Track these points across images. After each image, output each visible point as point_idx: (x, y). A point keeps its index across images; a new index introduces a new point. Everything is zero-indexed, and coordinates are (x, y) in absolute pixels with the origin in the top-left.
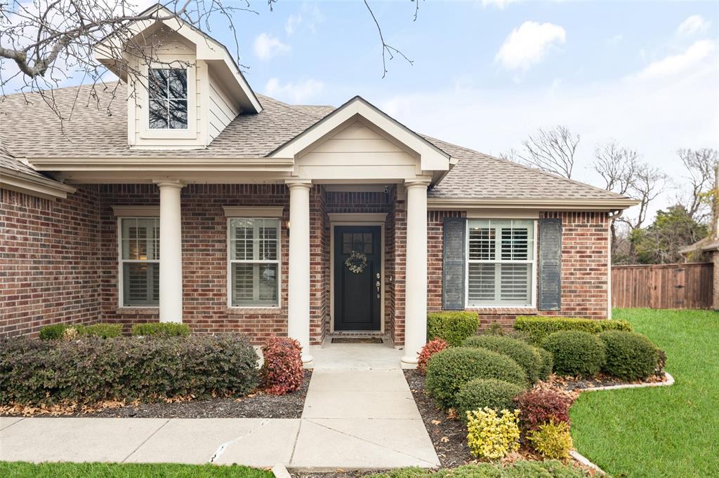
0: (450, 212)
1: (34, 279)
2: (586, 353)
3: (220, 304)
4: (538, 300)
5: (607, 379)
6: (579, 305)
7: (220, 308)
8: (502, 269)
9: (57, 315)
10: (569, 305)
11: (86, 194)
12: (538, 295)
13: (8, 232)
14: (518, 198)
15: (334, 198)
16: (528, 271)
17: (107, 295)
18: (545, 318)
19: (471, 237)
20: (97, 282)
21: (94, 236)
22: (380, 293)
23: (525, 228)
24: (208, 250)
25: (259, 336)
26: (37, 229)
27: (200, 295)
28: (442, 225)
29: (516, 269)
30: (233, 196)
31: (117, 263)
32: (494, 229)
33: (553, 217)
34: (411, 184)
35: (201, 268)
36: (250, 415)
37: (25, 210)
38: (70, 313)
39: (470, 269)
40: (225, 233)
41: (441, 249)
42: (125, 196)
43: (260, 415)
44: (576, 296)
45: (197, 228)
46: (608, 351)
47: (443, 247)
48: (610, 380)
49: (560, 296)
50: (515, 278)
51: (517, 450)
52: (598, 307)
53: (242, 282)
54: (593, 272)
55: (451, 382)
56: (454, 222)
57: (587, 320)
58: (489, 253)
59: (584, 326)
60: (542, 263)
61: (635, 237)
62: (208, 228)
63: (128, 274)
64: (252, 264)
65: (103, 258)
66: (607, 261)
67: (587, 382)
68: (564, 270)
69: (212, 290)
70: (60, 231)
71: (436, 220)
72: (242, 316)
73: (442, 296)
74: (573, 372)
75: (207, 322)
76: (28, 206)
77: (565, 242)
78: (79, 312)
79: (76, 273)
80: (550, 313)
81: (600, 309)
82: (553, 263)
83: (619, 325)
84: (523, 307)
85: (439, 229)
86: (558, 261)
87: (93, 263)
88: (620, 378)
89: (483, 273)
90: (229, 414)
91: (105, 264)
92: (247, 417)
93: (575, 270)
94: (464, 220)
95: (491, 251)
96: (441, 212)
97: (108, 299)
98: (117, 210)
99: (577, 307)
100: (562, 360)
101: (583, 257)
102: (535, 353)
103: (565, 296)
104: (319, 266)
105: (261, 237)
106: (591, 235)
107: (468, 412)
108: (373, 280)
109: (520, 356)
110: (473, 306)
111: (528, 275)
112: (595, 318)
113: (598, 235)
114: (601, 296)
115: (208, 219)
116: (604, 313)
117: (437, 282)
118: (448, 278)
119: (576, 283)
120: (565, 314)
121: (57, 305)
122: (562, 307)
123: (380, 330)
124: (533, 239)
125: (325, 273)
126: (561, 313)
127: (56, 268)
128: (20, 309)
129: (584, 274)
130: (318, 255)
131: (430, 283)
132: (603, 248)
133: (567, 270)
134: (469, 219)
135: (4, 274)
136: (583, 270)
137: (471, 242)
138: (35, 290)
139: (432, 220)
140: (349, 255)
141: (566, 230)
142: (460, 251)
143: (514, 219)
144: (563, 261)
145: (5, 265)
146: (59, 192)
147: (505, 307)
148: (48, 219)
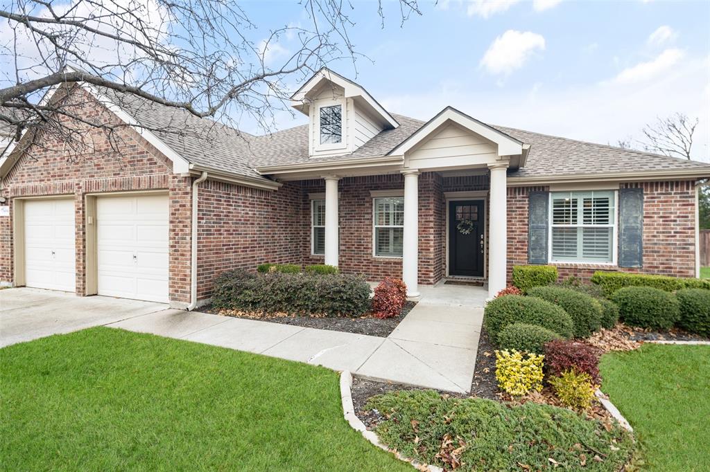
0: (535, 187)
1: (259, 237)
2: (656, 308)
3: (368, 254)
4: (619, 259)
5: (684, 334)
6: (663, 264)
7: (367, 257)
8: (584, 232)
9: (273, 258)
10: (652, 263)
11: (293, 187)
12: (619, 254)
13: (243, 210)
14: (596, 173)
15: (448, 180)
16: (609, 233)
17: (305, 247)
18: (625, 274)
19: (554, 207)
20: (299, 239)
21: (298, 211)
22: (483, 249)
23: (606, 197)
24: (361, 219)
26: (261, 208)
27: (356, 248)
28: (528, 197)
29: (597, 232)
30: (376, 184)
31: (310, 228)
32: (576, 199)
33: (634, 187)
34: (493, 167)
35: (357, 231)
36: (355, 332)
37: (254, 198)
38: (282, 257)
39: (553, 231)
40: (372, 208)
43: (362, 332)
44: (658, 256)
45: (355, 205)
47: (528, 215)
48: (687, 335)
49: (641, 255)
50: (597, 239)
51: (540, 390)
52: (684, 266)
53: (383, 240)
54: (678, 235)
56: (539, 195)
57: (669, 278)
58: (571, 219)
59: (664, 283)
60: (623, 227)
62: (361, 205)
63: (317, 235)
64: (389, 228)
65: (303, 225)
66: (694, 225)
67: (658, 334)
68: (646, 232)
69: (363, 245)
70: (276, 209)
71: (523, 194)
72: (381, 262)
73: (527, 252)
74: (642, 324)
75: (360, 265)
76: (256, 195)
77: (647, 208)
78: (288, 256)
79: (285, 234)
80: (631, 269)
81: (686, 268)
82: (633, 226)
83: (705, 284)
84: (604, 264)
85: (525, 201)
86: (639, 225)
87: (297, 228)
88: (698, 334)
89: (566, 235)
90: (342, 329)
91: (304, 228)
92: (353, 332)
93: (658, 232)
94: (547, 194)
95: (573, 217)
96: (527, 188)
97: (305, 250)
98: (311, 196)
99: (661, 266)
100: (629, 312)
101: (667, 221)
102: (595, 305)
103: (648, 256)
104: (432, 230)
105: (395, 210)
106: (675, 201)
107: (497, 351)
108: (478, 240)
109: (577, 307)
110: (555, 261)
111: (609, 237)
112: (681, 276)
113: (684, 201)
114: (688, 257)
115: (362, 199)
116: (691, 272)
117: (524, 242)
118: (533, 238)
119: (659, 244)
120: (647, 271)
121: (273, 252)
122: (644, 265)
123: (483, 276)
124: (614, 206)
125: (439, 234)
126: (642, 270)
127: (273, 231)
128: (250, 254)
129: (668, 237)
130: (431, 222)
131: (518, 242)
132: (690, 213)
133: (649, 232)
134: (552, 192)
135: (241, 234)
136: (666, 232)
137: (554, 210)
138: (260, 244)
139: (519, 194)
140: (460, 222)
141: (648, 198)
142: (544, 217)
143: (595, 191)
144: (644, 225)
145: (241, 229)
146: (272, 186)
147: (586, 263)
148: (268, 203)
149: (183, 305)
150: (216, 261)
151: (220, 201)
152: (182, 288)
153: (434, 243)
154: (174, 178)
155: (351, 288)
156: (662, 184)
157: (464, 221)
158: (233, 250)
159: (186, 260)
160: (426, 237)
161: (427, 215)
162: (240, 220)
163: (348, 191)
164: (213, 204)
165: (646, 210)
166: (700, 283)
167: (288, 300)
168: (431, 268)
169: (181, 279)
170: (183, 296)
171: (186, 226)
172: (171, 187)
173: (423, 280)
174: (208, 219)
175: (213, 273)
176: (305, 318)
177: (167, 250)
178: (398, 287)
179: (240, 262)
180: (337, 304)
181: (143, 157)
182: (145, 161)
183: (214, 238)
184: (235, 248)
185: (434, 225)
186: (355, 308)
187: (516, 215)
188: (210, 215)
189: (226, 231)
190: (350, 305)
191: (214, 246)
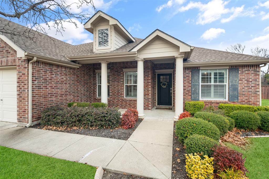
0: (194, 68)
1: (70, 90)
2: (251, 121)
3: (122, 97)
4: (229, 98)
5: (261, 132)
6: (247, 100)
7: (122, 98)
8: (214, 86)
9: (77, 99)
10: (242, 100)
11: (88, 67)
12: (229, 96)
13: (60, 77)
14: (220, 61)
15: (157, 65)
16: (224, 87)
17: (94, 94)
18: (232, 105)
19: (202, 76)
20: (91, 90)
21: (90, 78)
22: (172, 94)
23: (223, 72)
24: (119, 81)
25: (133, 107)
26: (71, 76)
27: (117, 94)
28: (191, 72)
29: (219, 86)
30: (125, 66)
31: (96, 85)
32: (211, 73)
33: (235, 67)
34: (177, 57)
35: (117, 87)
36: (111, 137)
38: (82, 99)
39: (202, 86)
40: (124, 76)
41: (190, 80)
42: (98, 67)
43: (115, 138)
44: (245, 96)
45: (116, 75)
46: (262, 120)
47: (191, 79)
48: (263, 132)
49: (238, 96)
50: (219, 90)
52: (255, 101)
54: (253, 88)
55: (184, 133)
56: (196, 71)
57: (250, 106)
58: (209, 81)
59: (249, 108)
60: (230, 84)
61: (266, 76)
62: (119, 75)
63: (99, 88)
64: (131, 85)
65: (93, 84)
66: (259, 83)
67: (252, 133)
68: (240, 87)
69: (120, 93)
70: (79, 77)
71: (189, 70)
72: (128, 100)
73: (191, 95)
74: (244, 128)
75: (118, 102)
76: (68, 70)
77: (240, 76)
78: (85, 98)
79: (84, 88)
80: (234, 102)
81: (256, 102)
82: (235, 84)
83: (265, 108)
84: (222, 100)
85: (190, 73)
86: (237, 84)
87: (90, 85)
89: (207, 88)
90: (105, 136)
91: (94, 85)
93: (245, 87)
94: (199, 70)
95: (210, 80)
96: (191, 68)
98: (97, 71)
99: (246, 101)
100: (239, 123)
101: (248, 82)
102: (226, 121)
103: (241, 96)
104: (150, 86)
105: (134, 77)
106: (252, 73)
108: (170, 90)
109: (219, 122)
110: (202, 99)
111: (224, 89)
112: (254, 105)
113: (255, 73)
114: (257, 97)
115: (119, 73)
116: (258, 103)
117: (189, 91)
118: (193, 89)
119: (245, 92)
120: (240, 103)
121: (77, 96)
122: (239, 100)
123: (172, 105)
124: (226, 76)
125: (153, 88)
126: (238, 103)
127: (77, 87)
128: (64, 98)
129: (249, 88)
130: (150, 82)
131: (187, 91)
132: (258, 78)
133: (241, 87)
134: (201, 70)
135: (59, 88)
136: (248, 87)
137: (202, 77)
138: (70, 93)
139: (187, 70)
140: (162, 82)
141: (240, 72)
142: (198, 80)
143: (219, 69)
144: (239, 83)
145: (59, 86)
146: (77, 66)
147: (215, 100)
148: (75, 74)
149: (24, 124)
150: (44, 102)
151: (47, 72)
152: (24, 116)
153: (151, 92)
154: (19, 60)
155: (110, 114)
156: (246, 66)
157: (164, 82)
158: (55, 96)
159: (26, 101)
160: (148, 89)
161: (148, 80)
162: (59, 82)
163: (113, 69)
164: (42, 73)
165: (240, 77)
166: (264, 108)
167: (79, 121)
168: (150, 103)
169: (23, 111)
170: (24, 120)
171: (25, 85)
172: (18, 65)
173: (146, 108)
174: (39, 81)
175: (42, 107)
176: (87, 130)
177: (16, 97)
178: (134, 113)
179: (59, 102)
180: (103, 123)
181: (3, 49)
182: (4, 52)
183: (43, 90)
184: (56, 95)
185: (151, 84)
186: (112, 124)
187: (186, 79)
188: (40, 79)
189: (50, 87)
190: (110, 123)
191: (43, 94)
